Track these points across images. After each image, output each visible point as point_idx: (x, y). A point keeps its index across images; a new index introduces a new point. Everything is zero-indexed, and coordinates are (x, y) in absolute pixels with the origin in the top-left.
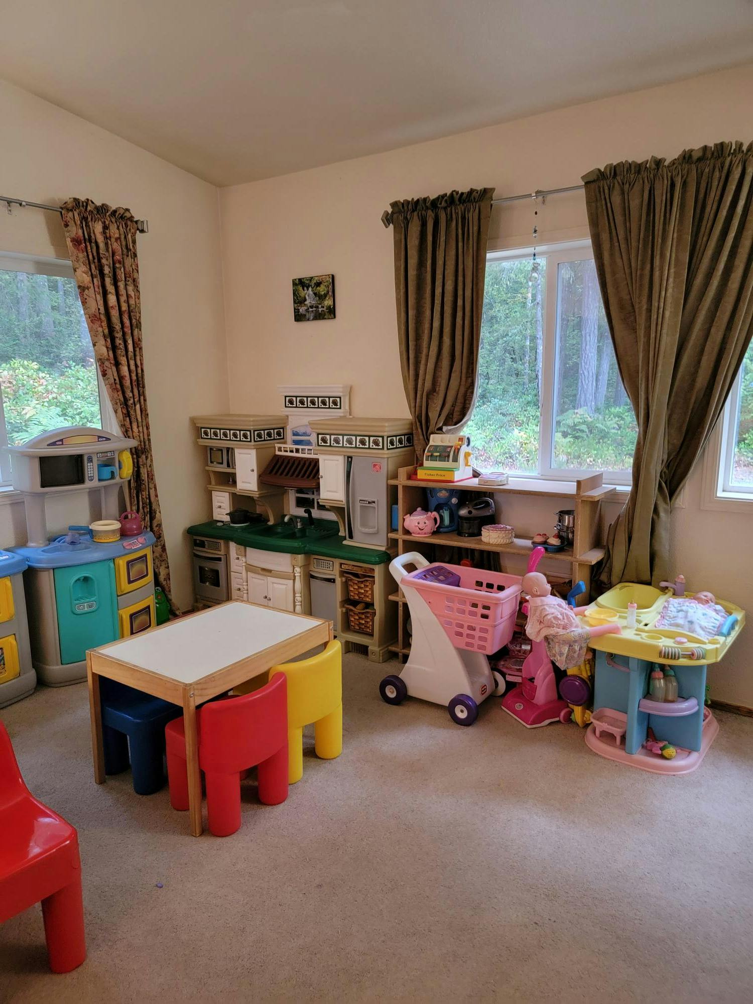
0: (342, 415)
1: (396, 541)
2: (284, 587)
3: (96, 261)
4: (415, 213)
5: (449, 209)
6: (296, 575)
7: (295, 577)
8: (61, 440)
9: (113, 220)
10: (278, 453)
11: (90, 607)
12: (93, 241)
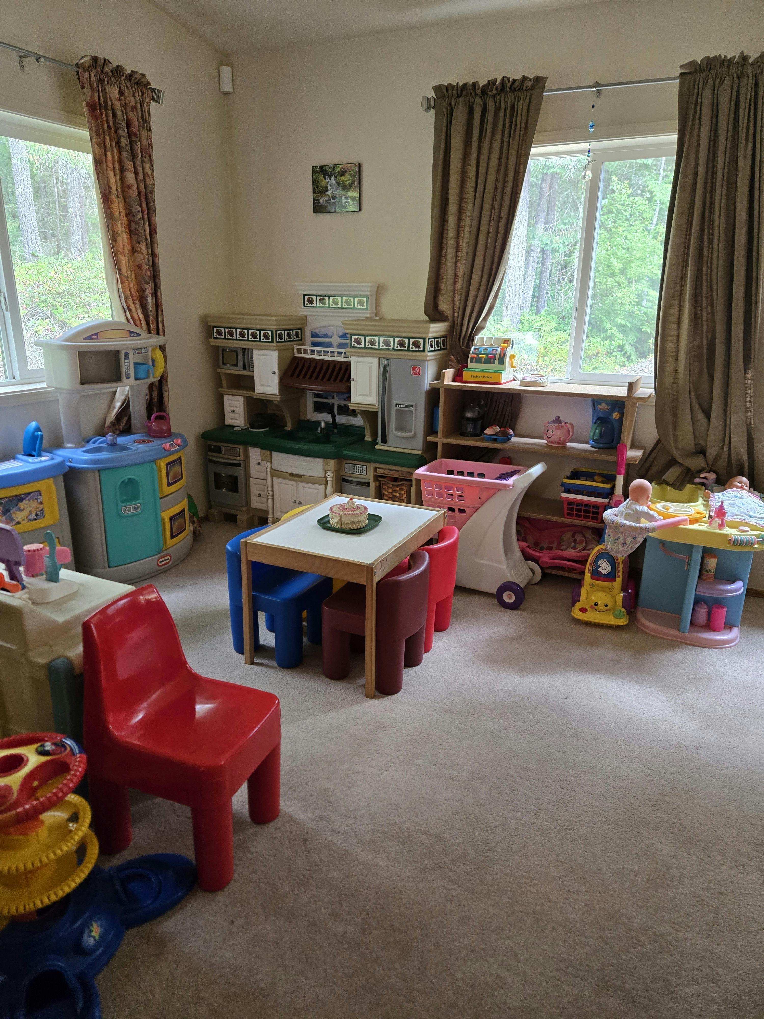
0: (368, 316)
1: (435, 444)
2: (315, 491)
3: (112, 131)
4: (462, 99)
5: (498, 97)
6: (328, 479)
7: (327, 481)
8: (96, 334)
9: (129, 85)
10: (297, 355)
11: (135, 509)
12: (110, 108)
